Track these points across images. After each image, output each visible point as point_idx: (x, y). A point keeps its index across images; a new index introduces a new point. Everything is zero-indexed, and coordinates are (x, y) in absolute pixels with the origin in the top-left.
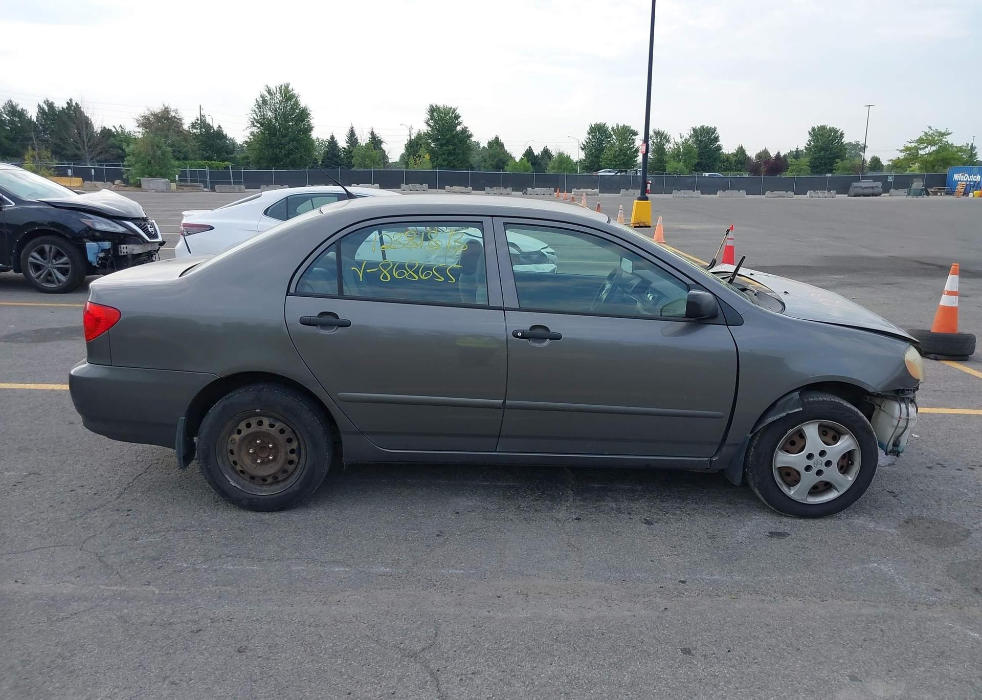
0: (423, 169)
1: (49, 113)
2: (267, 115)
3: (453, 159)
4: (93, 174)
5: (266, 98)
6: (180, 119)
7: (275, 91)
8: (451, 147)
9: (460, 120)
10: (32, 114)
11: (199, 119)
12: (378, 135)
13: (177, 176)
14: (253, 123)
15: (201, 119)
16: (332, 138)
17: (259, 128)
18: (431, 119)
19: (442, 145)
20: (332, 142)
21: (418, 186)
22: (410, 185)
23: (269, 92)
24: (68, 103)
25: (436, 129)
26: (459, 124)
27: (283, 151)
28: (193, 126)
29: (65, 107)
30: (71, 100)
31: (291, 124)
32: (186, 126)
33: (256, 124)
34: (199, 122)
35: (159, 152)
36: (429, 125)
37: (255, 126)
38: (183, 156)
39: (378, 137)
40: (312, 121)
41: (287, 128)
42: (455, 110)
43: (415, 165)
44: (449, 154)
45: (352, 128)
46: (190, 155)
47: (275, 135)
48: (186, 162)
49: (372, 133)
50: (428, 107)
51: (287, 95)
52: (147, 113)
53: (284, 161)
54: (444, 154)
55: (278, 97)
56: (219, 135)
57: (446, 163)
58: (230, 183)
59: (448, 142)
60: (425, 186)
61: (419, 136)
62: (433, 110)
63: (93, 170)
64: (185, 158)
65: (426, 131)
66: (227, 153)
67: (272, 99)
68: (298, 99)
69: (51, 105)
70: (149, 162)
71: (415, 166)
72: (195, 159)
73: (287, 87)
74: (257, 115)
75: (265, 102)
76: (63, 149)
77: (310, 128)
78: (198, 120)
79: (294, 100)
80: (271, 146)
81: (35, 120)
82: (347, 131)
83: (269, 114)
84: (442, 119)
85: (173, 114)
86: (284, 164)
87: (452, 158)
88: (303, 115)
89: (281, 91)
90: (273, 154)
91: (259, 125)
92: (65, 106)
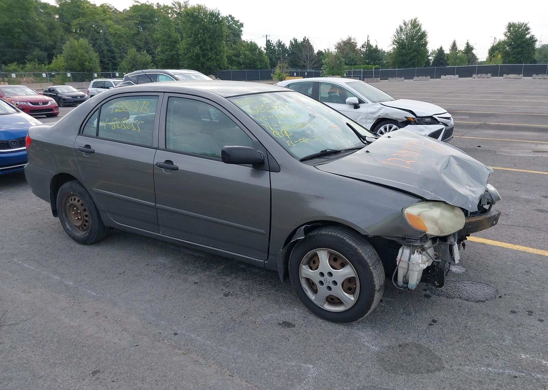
0: (495, 64)
1: (295, 45)
2: (402, 37)
3: (520, 57)
4: (306, 75)
5: (403, 28)
6: (356, 43)
7: (408, 23)
8: (519, 49)
9: (529, 31)
10: (288, 45)
11: (366, 42)
12: (470, 45)
13: (345, 74)
14: (394, 43)
15: (367, 42)
16: (441, 48)
17: (396, 45)
18: (508, 32)
19: (513, 48)
20: (441, 51)
21: (484, 75)
22: (479, 75)
23: (405, 24)
24: (304, 39)
25: (511, 38)
26: (528, 33)
27: (408, 58)
28: (363, 47)
29: (302, 41)
30: (305, 37)
31: (415, 41)
32: (359, 46)
33: (395, 43)
34: (366, 44)
35: (338, 62)
36: (506, 36)
37: (394, 44)
38: (354, 63)
39: (471, 46)
40: (427, 39)
41: (412, 45)
42: (527, 25)
43: (491, 62)
44: (518, 53)
45: (454, 41)
46: (358, 62)
47: (404, 48)
48: (355, 66)
49: (468, 44)
50: (507, 24)
51: (415, 24)
52: (340, 41)
53: (408, 63)
54: (514, 54)
55: (410, 26)
56: (376, 50)
57: (515, 59)
58: (372, 77)
59: (518, 46)
60: (489, 75)
61: (499, 44)
62: (510, 26)
63: (306, 73)
64: (355, 64)
65: (504, 40)
66: (378, 60)
67: (406, 28)
68: (421, 26)
69: (296, 41)
70: (333, 67)
72: (360, 65)
73: (415, 20)
74: (396, 38)
75: (401, 29)
76: (298, 62)
77: (426, 44)
78: (365, 43)
79: (418, 27)
80: (402, 55)
81: (288, 48)
82: (451, 44)
83: (403, 36)
84: (516, 31)
85: (353, 41)
86: (408, 65)
87: (520, 56)
88: (423, 35)
89: (411, 22)
90: (402, 60)
91: (396, 44)
92: (302, 40)
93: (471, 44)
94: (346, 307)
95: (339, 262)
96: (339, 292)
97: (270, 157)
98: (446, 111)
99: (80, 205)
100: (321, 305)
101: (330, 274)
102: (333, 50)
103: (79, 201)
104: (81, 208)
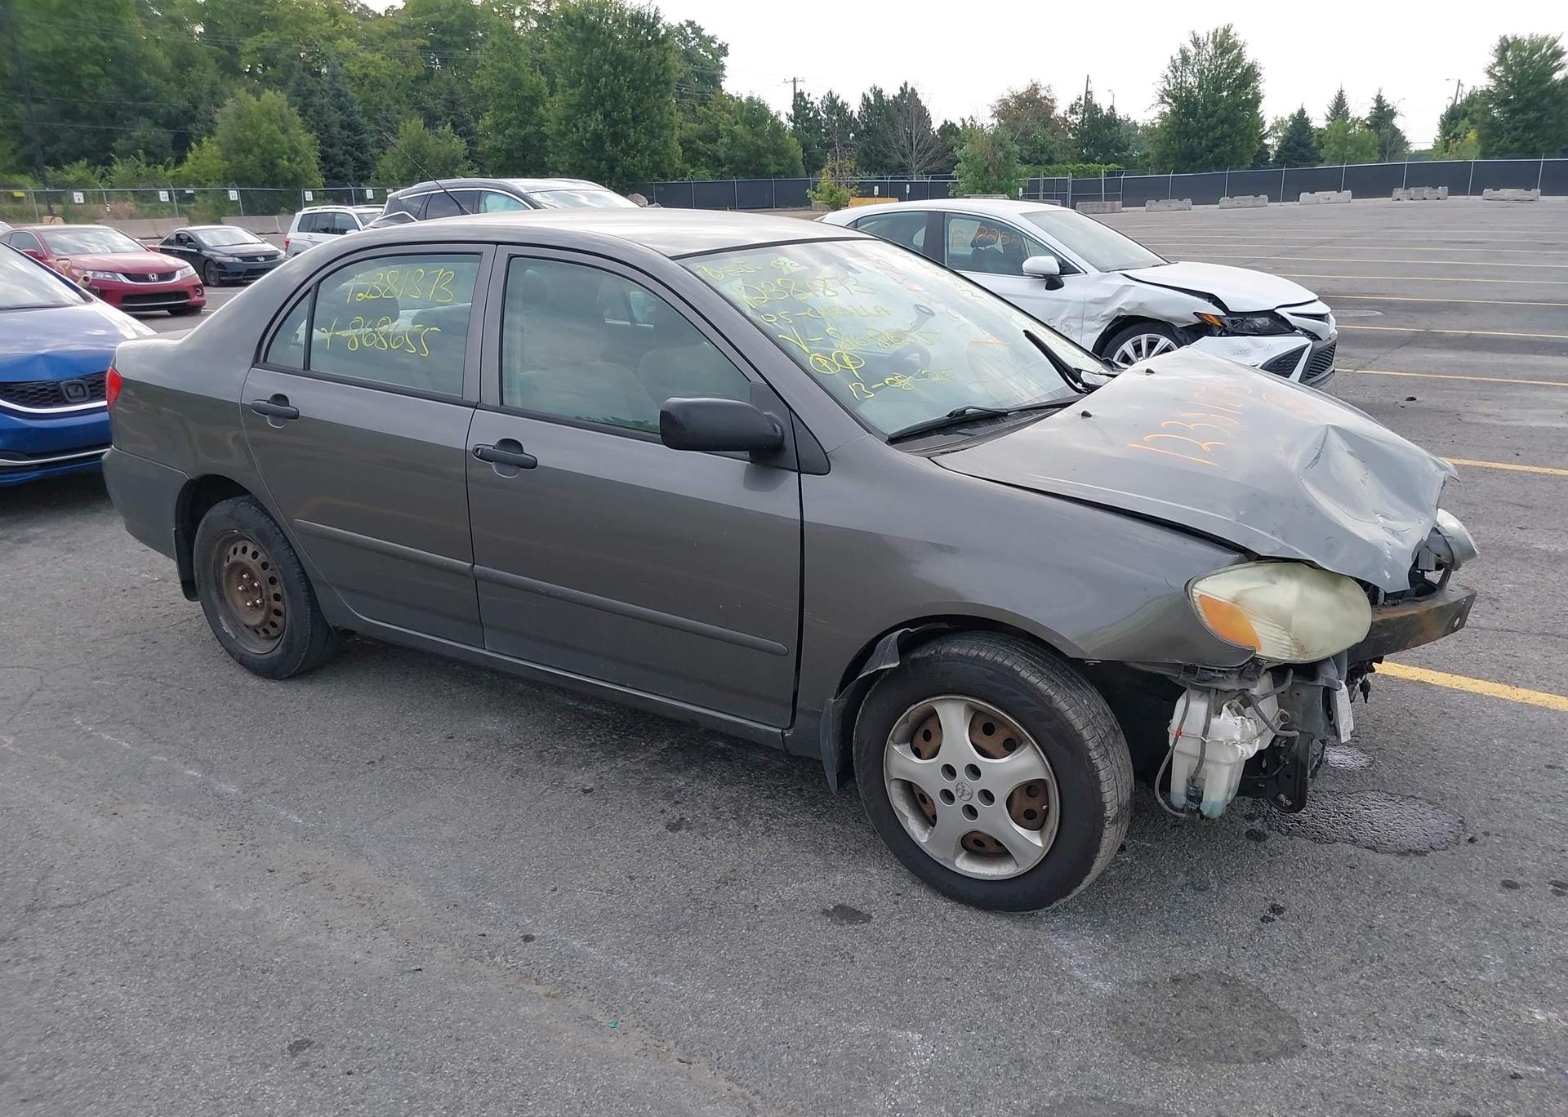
0: (1459, 158)
1: (876, 105)
2: (1186, 82)
3: (1534, 137)
4: (908, 192)
5: (1189, 53)
6: (1052, 101)
7: (1205, 40)
8: (1532, 115)
9: (1563, 59)
10: (855, 107)
11: (1083, 98)
12: (1388, 102)
13: (1021, 189)
14: (1162, 98)
15: (1086, 98)
16: (1302, 112)
17: (1170, 104)
18: (1500, 63)
19: (1514, 112)
20: (1300, 121)
21: (1426, 191)
22: (1413, 190)
23: (1196, 43)
24: (901, 88)
25: (1507, 82)
26: (1561, 67)
27: (1204, 142)
28: (1072, 110)
29: (897, 95)
30: (906, 84)
31: (1225, 94)
32: (1061, 109)
33: (1166, 99)
34: (1083, 102)
35: (1001, 154)
36: (1492, 76)
37: (1164, 102)
38: (1046, 158)
39: (1388, 106)
40: (1261, 87)
41: (1215, 103)
42: (1555, 42)
43: (1446, 152)
44: (1528, 127)
45: (1341, 93)
46: (1057, 156)
47: (1193, 114)
48: (1049, 167)
49: (1379, 100)
50: (1496, 42)
51: (1225, 44)
52: (1007, 95)
53: (1204, 158)
54: (1516, 129)
55: (1209, 49)
56: (1111, 121)
57: (1516, 145)
58: (1099, 198)
59: (1528, 105)
60: (1442, 190)
61: (1472, 99)
62: (1505, 46)
63: (908, 186)
64: (1050, 161)
65: (1485, 89)
66: (1118, 150)
67: (1198, 54)
68: (1243, 49)
69: (878, 94)
70: (986, 170)
71: (1445, 154)
72: (1064, 163)
73: (1226, 31)
74: (1169, 84)
75: (1185, 59)
76: (886, 156)
77: (1257, 100)
78: (1080, 99)
79: (1236, 51)
80: (1187, 135)
81: (856, 115)
82: (1330, 99)
83: (1191, 79)
84: (1522, 62)
85: (1043, 93)
86: (1203, 164)
87: (1532, 135)
88: (1250, 75)
89: (1215, 37)
90: (1186, 148)
91: (1170, 101)
92: (897, 92)
93: (1389, 100)
94: (1018, 866)
95: (1001, 735)
96: (998, 821)
97: (800, 431)
98: (1316, 297)
99: (260, 567)
100: (945, 859)
101: (974, 771)
102: (987, 120)
103: (255, 555)
104: (264, 575)
